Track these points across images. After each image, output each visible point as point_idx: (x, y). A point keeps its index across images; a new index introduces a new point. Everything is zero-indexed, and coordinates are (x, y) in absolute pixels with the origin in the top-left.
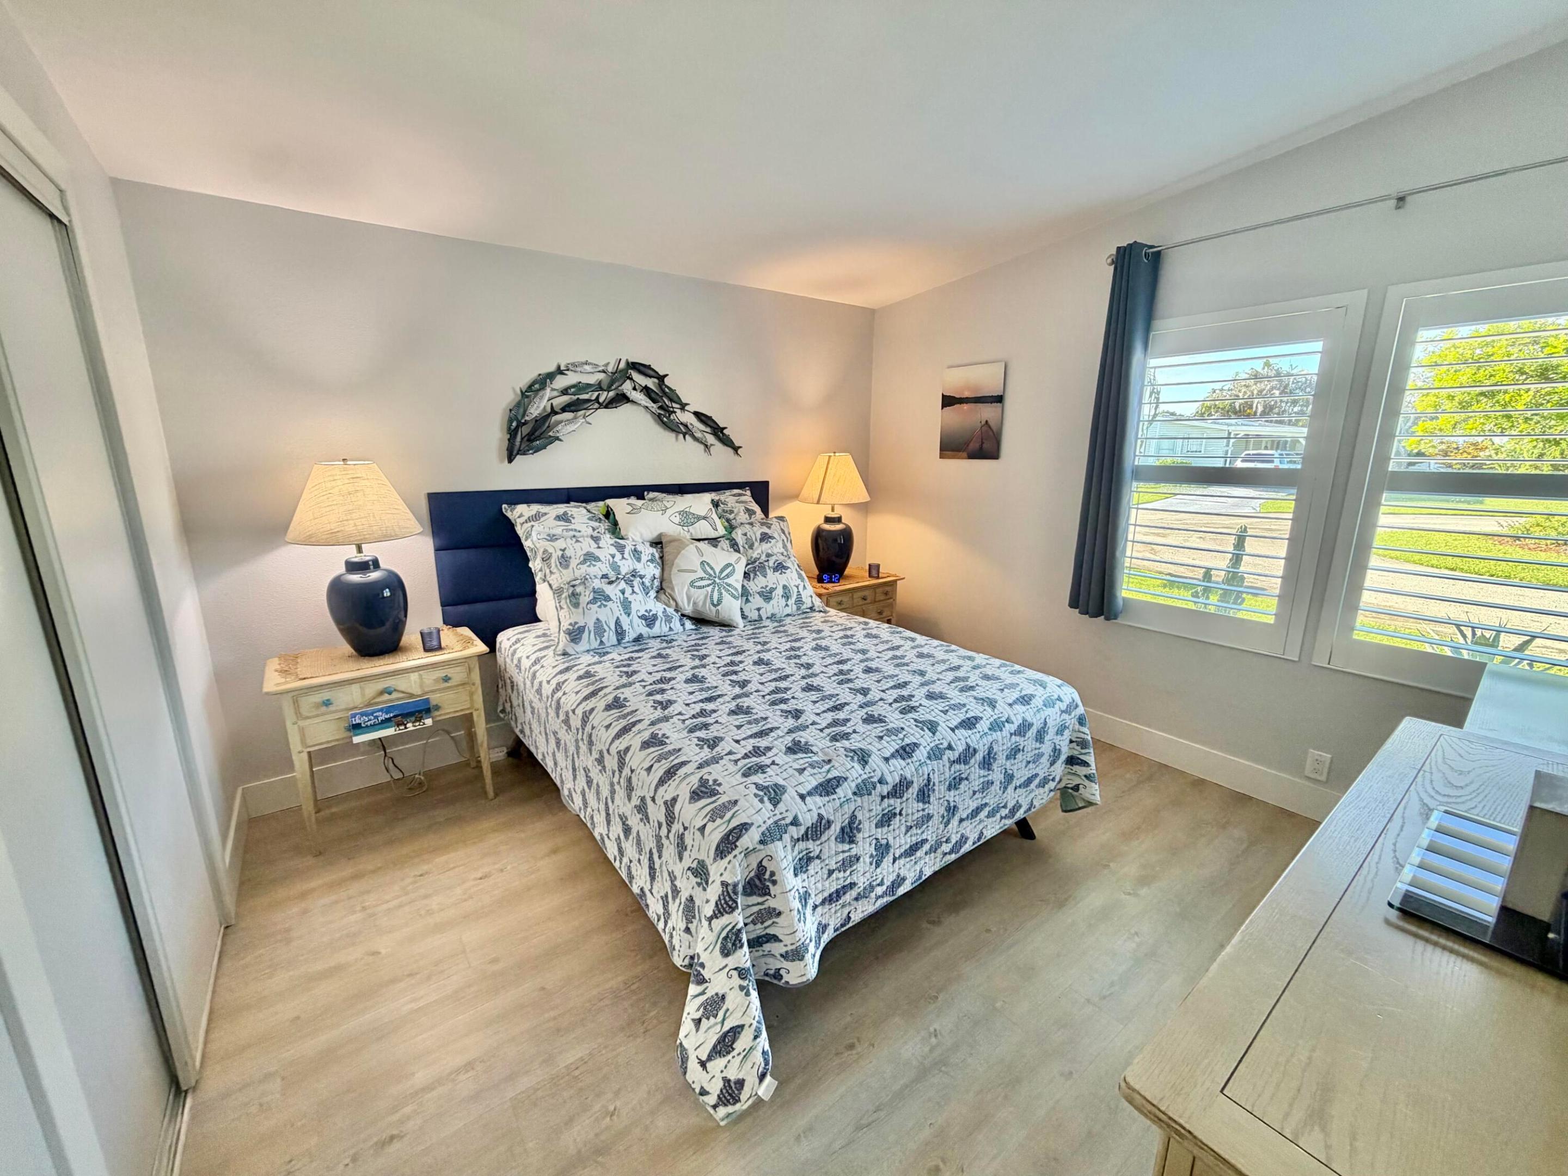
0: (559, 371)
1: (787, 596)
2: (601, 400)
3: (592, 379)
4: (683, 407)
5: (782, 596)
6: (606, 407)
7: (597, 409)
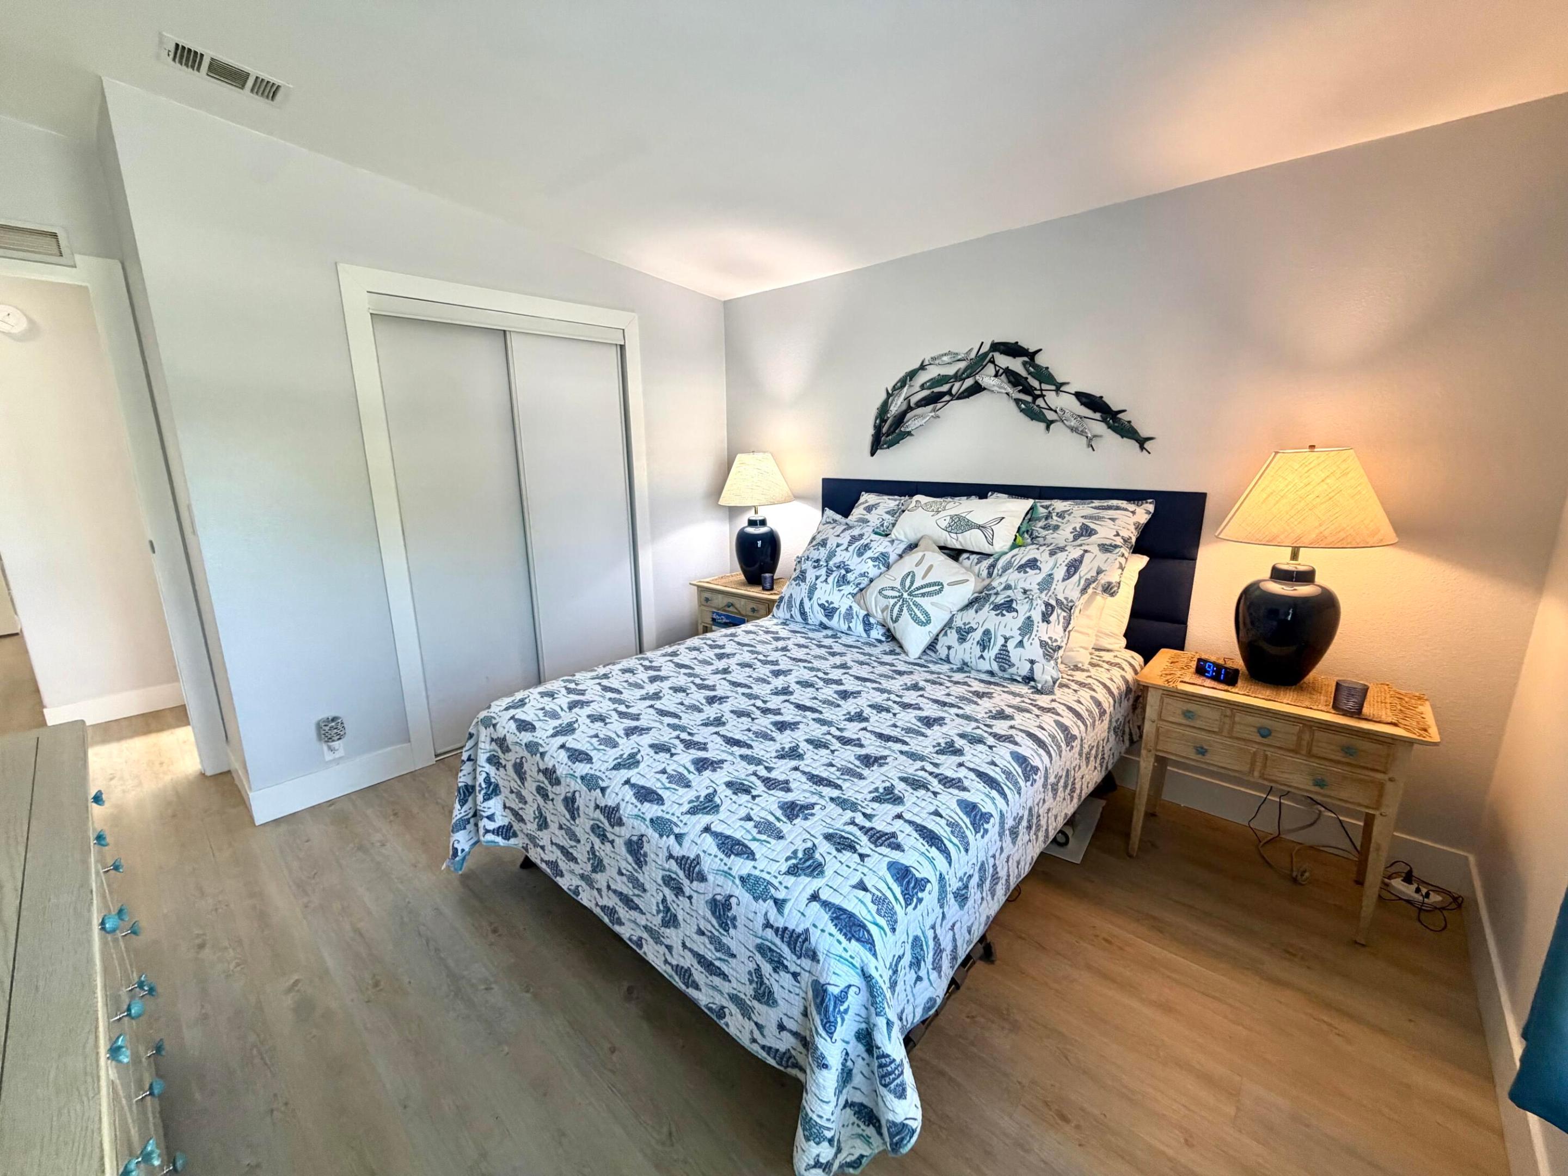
0: (922, 367)
1: (984, 644)
2: (954, 391)
3: (951, 371)
4: (1059, 387)
5: (978, 642)
6: (959, 398)
7: (949, 401)
